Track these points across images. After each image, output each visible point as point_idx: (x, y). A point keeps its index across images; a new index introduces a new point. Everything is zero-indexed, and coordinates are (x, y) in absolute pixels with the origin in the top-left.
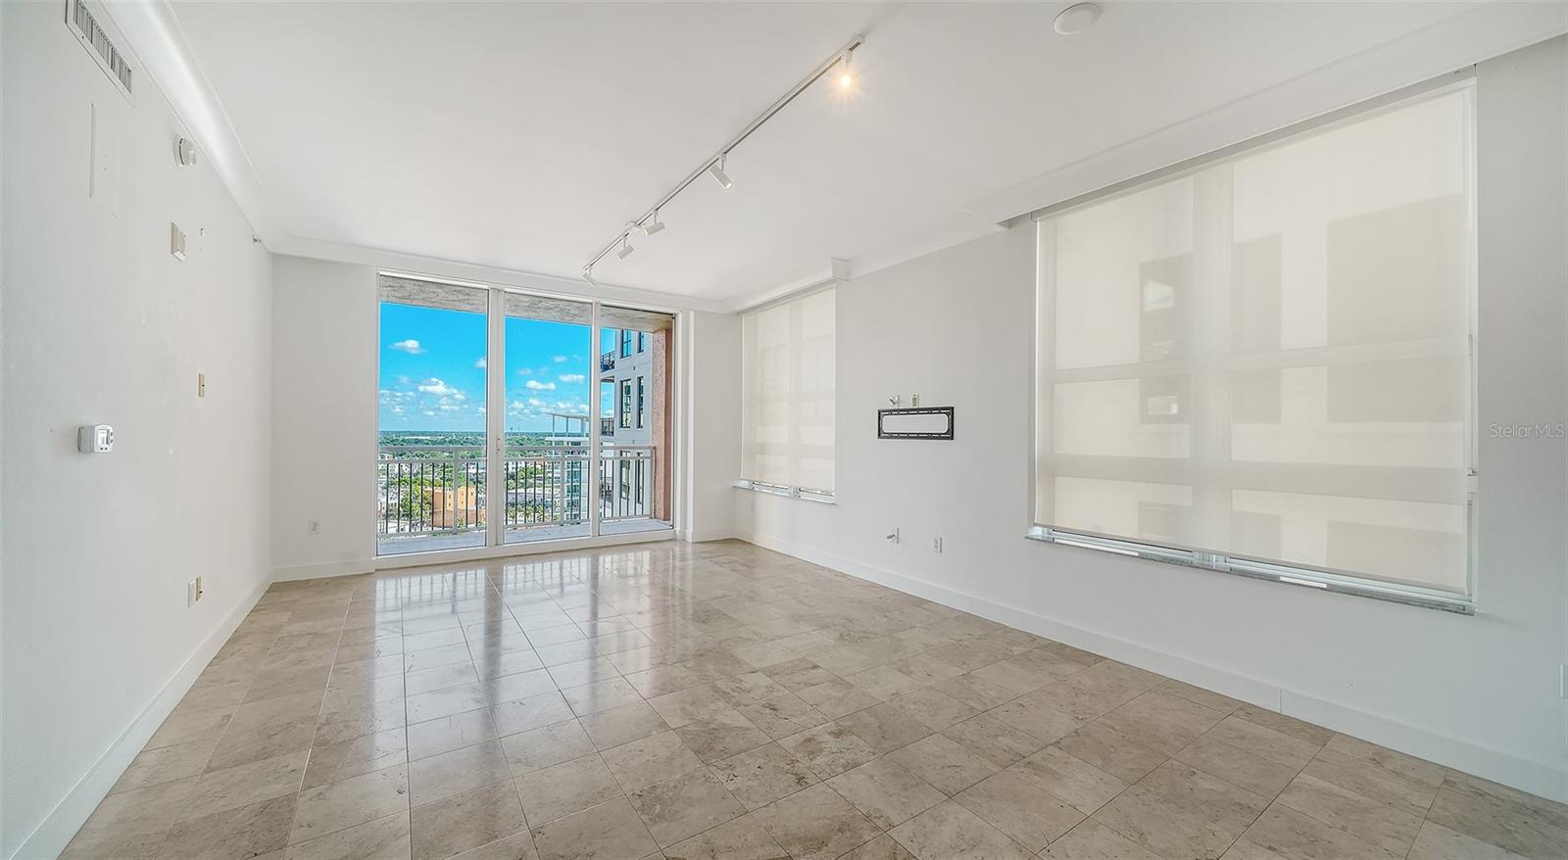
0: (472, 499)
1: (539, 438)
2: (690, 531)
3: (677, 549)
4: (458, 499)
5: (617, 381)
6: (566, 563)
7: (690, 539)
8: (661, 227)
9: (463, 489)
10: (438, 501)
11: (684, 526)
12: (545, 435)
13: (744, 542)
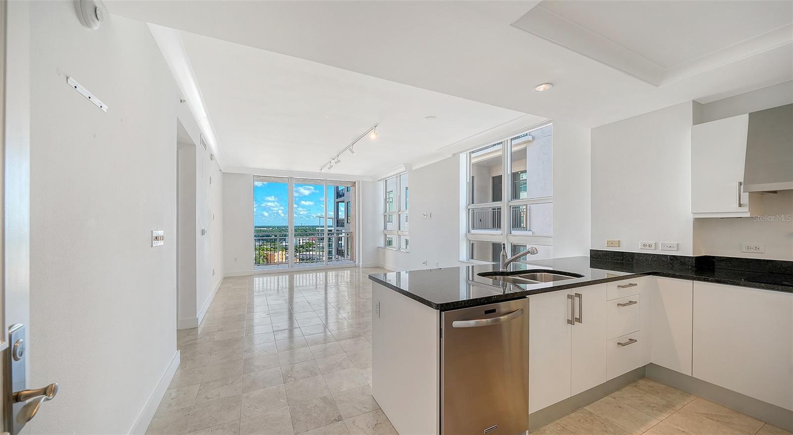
0: (284, 257)
1: (313, 228)
2: (361, 264)
3: (357, 270)
4: (279, 256)
5: (346, 202)
6: (318, 274)
7: (361, 266)
8: (339, 161)
9: (280, 252)
10: (269, 257)
11: (359, 262)
12: (316, 227)
13: (380, 268)
